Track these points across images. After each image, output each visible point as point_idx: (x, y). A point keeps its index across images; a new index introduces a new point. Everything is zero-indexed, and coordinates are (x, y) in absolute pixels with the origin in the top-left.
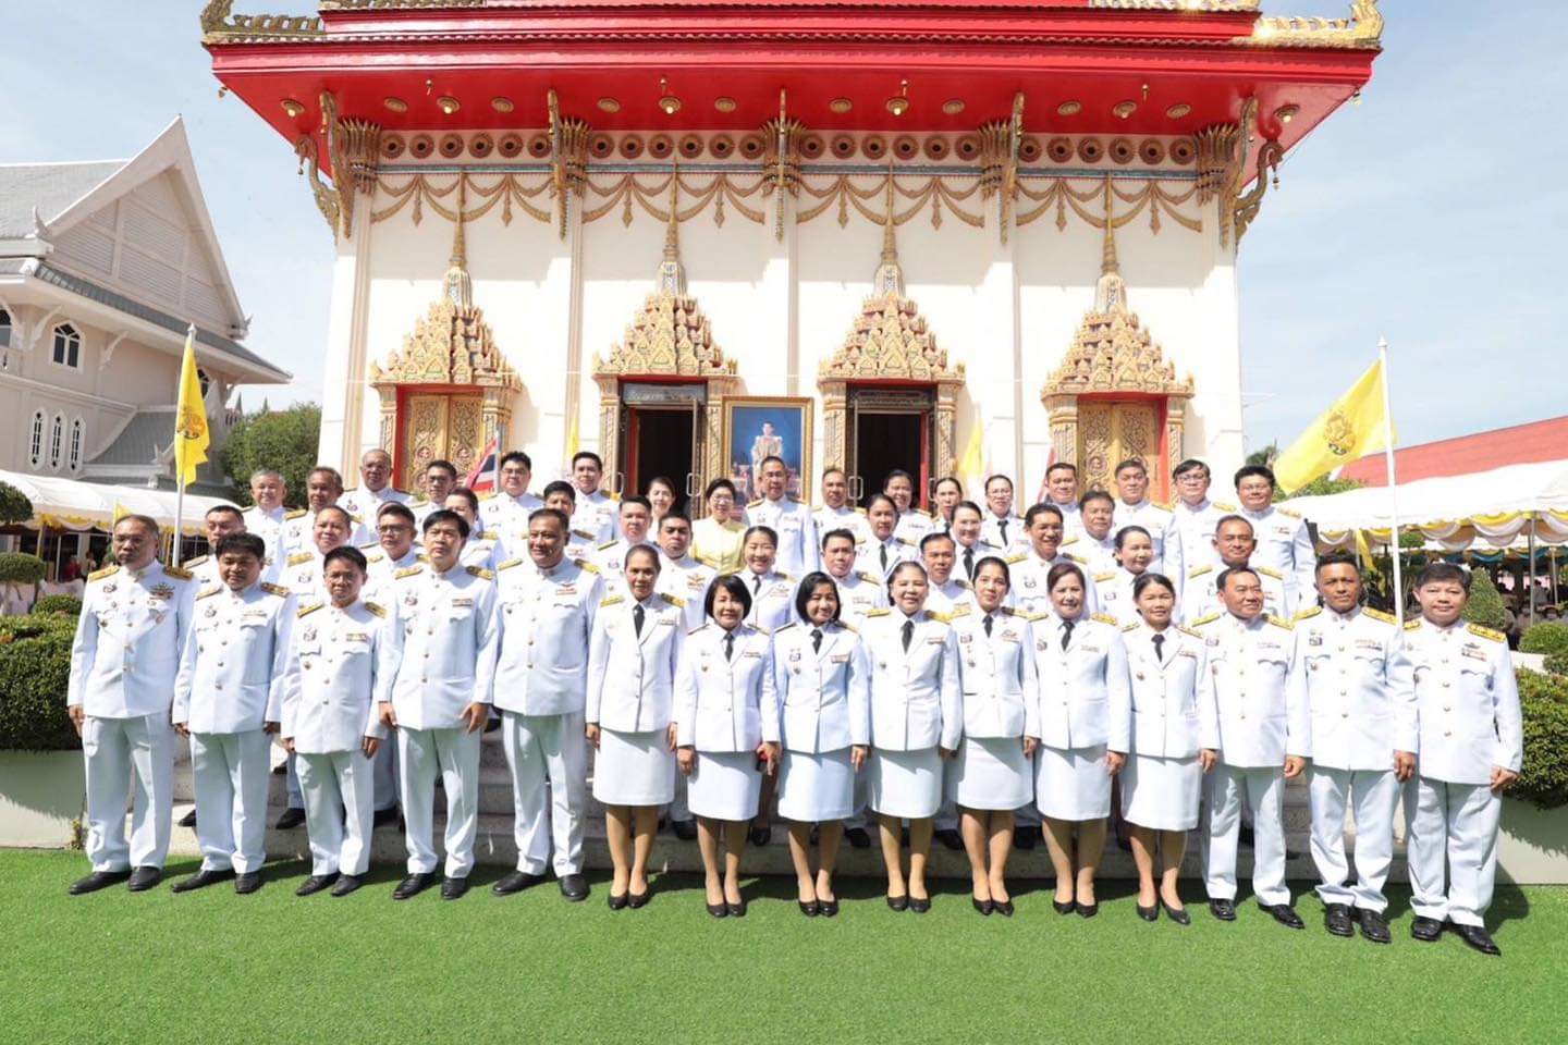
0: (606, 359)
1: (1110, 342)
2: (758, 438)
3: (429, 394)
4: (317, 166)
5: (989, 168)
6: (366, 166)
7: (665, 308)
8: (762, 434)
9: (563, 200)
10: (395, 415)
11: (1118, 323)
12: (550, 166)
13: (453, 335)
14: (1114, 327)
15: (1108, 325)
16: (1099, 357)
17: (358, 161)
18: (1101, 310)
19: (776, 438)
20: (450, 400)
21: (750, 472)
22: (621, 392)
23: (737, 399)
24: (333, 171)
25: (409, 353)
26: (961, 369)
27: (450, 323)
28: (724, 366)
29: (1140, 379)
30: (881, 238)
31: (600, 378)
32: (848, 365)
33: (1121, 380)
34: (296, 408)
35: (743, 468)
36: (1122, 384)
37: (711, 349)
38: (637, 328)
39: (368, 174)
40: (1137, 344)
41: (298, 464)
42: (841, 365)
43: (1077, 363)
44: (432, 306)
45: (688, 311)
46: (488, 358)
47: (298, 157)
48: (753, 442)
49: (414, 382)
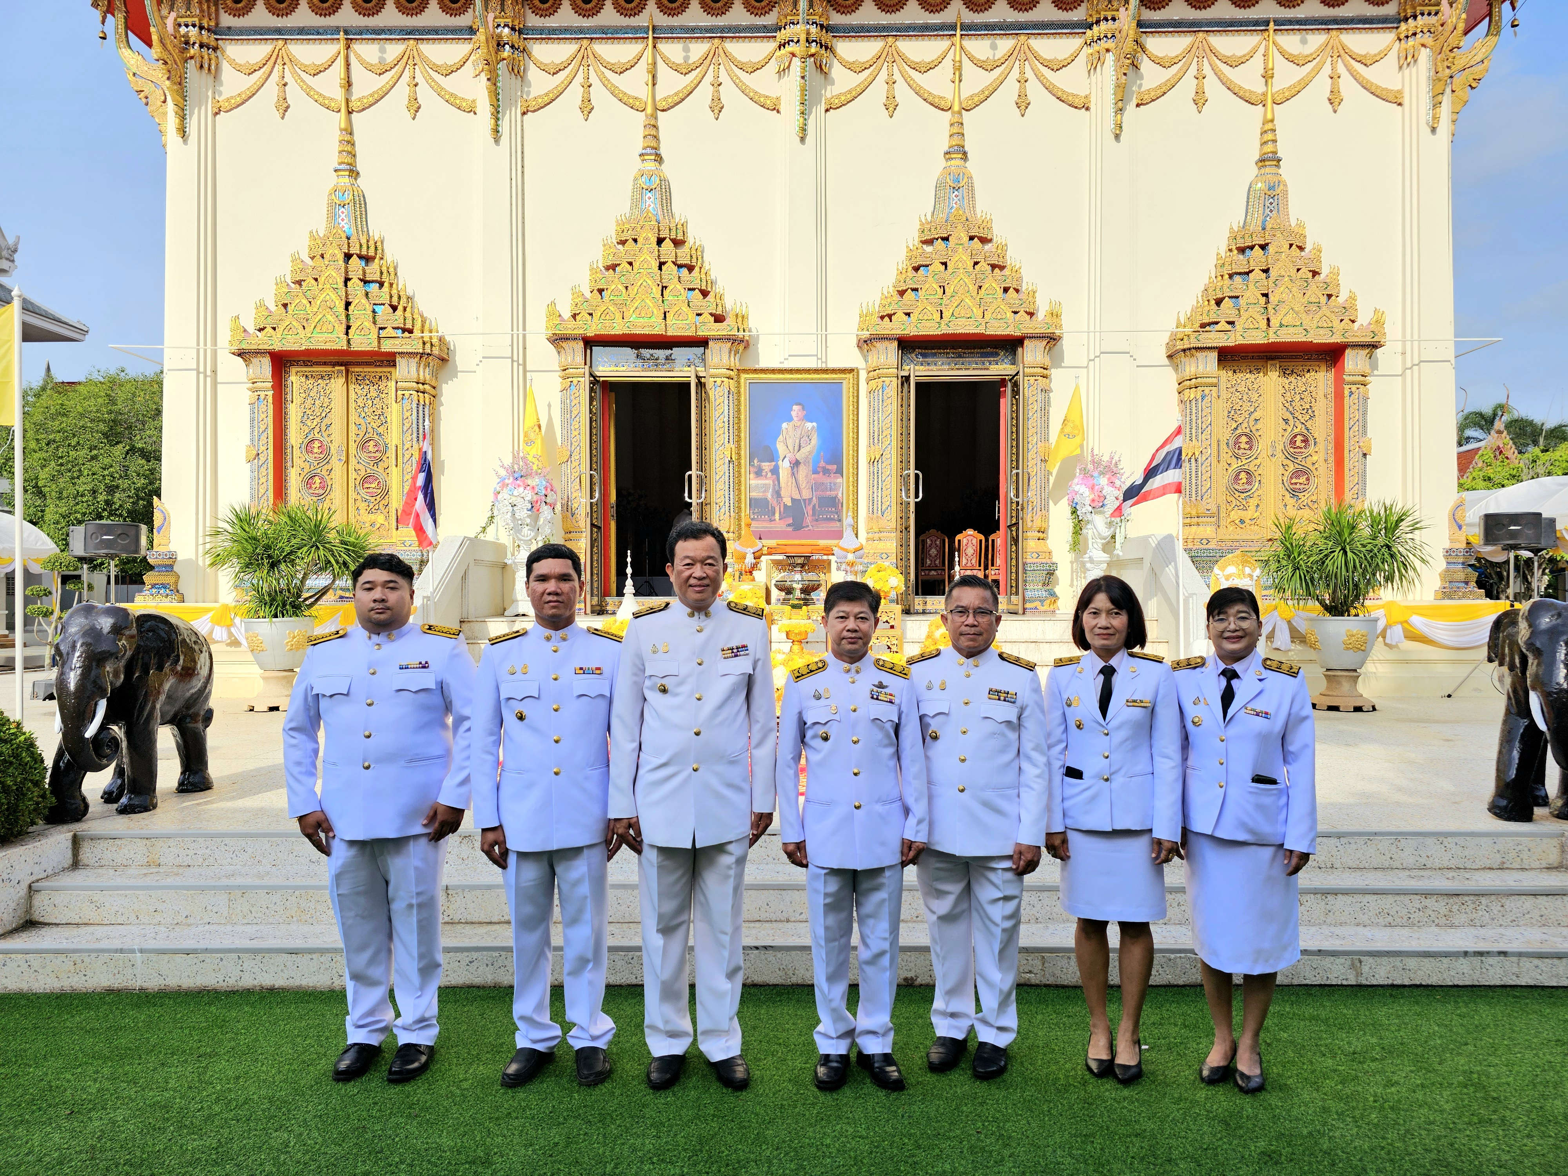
0: (567, 315)
1: (1266, 271)
2: (784, 425)
3: (318, 364)
4: (127, 28)
5: (1098, 22)
6: (201, 28)
7: (647, 239)
8: (790, 419)
9: (493, 80)
10: (271, 393)
11: (1278, 244)
12: (472, 31)
13: (347, 280)
14: (1271, 249)
15: (1263, 247)
16: (1251, 293)
17: (189, 20)
18: (1255, 225)
19: (809, 425)
20: (347, 372)
21: (775, 471)
22: (589, 361)
23: (755, 371)
24: (155, 38)
25: (285, 306)
26: (1055, 315)
27: (341, 262)
28: (730, 321)
29: (1307, 323)
30: (946, 131)
31: (558, 340)
32: (900, 316)
33: (1281, 325)
34: (96, 377)
35: (766, 466)
36: (1283, 331)
37: (711, 297)
38: (608, 268)
39: (205, 40)
40: (1305, 273)
41: (107, 461)
42: (890, 316)
43: (1219, 302)
44: (312, 236)
45: (677, 243)
46: (400, 311)
47: (97, 14)
48: (778, 432)
49: (296, 347)
